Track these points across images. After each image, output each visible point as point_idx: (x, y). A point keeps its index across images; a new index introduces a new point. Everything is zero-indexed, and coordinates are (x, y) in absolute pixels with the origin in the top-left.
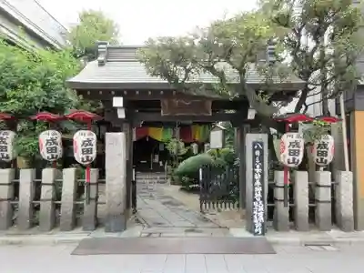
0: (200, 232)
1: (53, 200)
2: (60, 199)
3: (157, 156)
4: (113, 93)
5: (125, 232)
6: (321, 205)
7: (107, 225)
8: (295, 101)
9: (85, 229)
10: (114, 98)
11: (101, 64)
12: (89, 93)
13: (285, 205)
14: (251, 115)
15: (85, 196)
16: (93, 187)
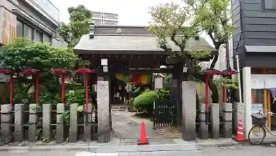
3: (118, 94)
4: (101, 56)
6: (227, 123)
8: (211, 61)
10: (102, 60)
11: (92, 37)
13: (206, 124)
14: (185, 70)
15: (85, 121)
16: (89, 115)
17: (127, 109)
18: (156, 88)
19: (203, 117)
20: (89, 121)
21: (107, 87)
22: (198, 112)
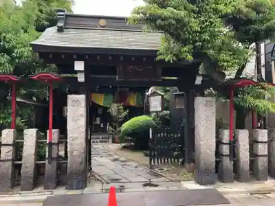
0: (157, 186)
1: (13, 160)
2: (20, 159)
3: (98, 119)
4: (75, 57)
5: (86, 189)
6: (261, 158)
7: (69, 183)
9: (46, 188)
10: (76, 62)
11: (60, 30)
12: (51, 56)
13: (231, 160)
15: (47, 156)
16: (55, 147)
17: (110, 140)
18: (151, 110)
19: (226, 150)
20: (54, 155)
21: (83, 104)
22: (219, 143)
